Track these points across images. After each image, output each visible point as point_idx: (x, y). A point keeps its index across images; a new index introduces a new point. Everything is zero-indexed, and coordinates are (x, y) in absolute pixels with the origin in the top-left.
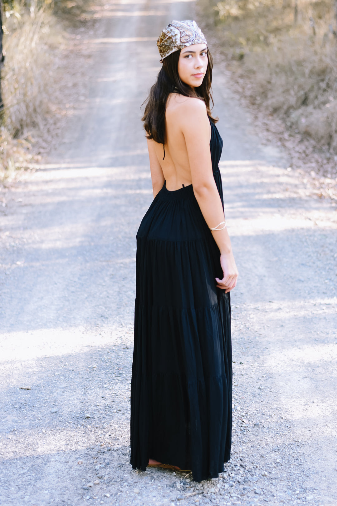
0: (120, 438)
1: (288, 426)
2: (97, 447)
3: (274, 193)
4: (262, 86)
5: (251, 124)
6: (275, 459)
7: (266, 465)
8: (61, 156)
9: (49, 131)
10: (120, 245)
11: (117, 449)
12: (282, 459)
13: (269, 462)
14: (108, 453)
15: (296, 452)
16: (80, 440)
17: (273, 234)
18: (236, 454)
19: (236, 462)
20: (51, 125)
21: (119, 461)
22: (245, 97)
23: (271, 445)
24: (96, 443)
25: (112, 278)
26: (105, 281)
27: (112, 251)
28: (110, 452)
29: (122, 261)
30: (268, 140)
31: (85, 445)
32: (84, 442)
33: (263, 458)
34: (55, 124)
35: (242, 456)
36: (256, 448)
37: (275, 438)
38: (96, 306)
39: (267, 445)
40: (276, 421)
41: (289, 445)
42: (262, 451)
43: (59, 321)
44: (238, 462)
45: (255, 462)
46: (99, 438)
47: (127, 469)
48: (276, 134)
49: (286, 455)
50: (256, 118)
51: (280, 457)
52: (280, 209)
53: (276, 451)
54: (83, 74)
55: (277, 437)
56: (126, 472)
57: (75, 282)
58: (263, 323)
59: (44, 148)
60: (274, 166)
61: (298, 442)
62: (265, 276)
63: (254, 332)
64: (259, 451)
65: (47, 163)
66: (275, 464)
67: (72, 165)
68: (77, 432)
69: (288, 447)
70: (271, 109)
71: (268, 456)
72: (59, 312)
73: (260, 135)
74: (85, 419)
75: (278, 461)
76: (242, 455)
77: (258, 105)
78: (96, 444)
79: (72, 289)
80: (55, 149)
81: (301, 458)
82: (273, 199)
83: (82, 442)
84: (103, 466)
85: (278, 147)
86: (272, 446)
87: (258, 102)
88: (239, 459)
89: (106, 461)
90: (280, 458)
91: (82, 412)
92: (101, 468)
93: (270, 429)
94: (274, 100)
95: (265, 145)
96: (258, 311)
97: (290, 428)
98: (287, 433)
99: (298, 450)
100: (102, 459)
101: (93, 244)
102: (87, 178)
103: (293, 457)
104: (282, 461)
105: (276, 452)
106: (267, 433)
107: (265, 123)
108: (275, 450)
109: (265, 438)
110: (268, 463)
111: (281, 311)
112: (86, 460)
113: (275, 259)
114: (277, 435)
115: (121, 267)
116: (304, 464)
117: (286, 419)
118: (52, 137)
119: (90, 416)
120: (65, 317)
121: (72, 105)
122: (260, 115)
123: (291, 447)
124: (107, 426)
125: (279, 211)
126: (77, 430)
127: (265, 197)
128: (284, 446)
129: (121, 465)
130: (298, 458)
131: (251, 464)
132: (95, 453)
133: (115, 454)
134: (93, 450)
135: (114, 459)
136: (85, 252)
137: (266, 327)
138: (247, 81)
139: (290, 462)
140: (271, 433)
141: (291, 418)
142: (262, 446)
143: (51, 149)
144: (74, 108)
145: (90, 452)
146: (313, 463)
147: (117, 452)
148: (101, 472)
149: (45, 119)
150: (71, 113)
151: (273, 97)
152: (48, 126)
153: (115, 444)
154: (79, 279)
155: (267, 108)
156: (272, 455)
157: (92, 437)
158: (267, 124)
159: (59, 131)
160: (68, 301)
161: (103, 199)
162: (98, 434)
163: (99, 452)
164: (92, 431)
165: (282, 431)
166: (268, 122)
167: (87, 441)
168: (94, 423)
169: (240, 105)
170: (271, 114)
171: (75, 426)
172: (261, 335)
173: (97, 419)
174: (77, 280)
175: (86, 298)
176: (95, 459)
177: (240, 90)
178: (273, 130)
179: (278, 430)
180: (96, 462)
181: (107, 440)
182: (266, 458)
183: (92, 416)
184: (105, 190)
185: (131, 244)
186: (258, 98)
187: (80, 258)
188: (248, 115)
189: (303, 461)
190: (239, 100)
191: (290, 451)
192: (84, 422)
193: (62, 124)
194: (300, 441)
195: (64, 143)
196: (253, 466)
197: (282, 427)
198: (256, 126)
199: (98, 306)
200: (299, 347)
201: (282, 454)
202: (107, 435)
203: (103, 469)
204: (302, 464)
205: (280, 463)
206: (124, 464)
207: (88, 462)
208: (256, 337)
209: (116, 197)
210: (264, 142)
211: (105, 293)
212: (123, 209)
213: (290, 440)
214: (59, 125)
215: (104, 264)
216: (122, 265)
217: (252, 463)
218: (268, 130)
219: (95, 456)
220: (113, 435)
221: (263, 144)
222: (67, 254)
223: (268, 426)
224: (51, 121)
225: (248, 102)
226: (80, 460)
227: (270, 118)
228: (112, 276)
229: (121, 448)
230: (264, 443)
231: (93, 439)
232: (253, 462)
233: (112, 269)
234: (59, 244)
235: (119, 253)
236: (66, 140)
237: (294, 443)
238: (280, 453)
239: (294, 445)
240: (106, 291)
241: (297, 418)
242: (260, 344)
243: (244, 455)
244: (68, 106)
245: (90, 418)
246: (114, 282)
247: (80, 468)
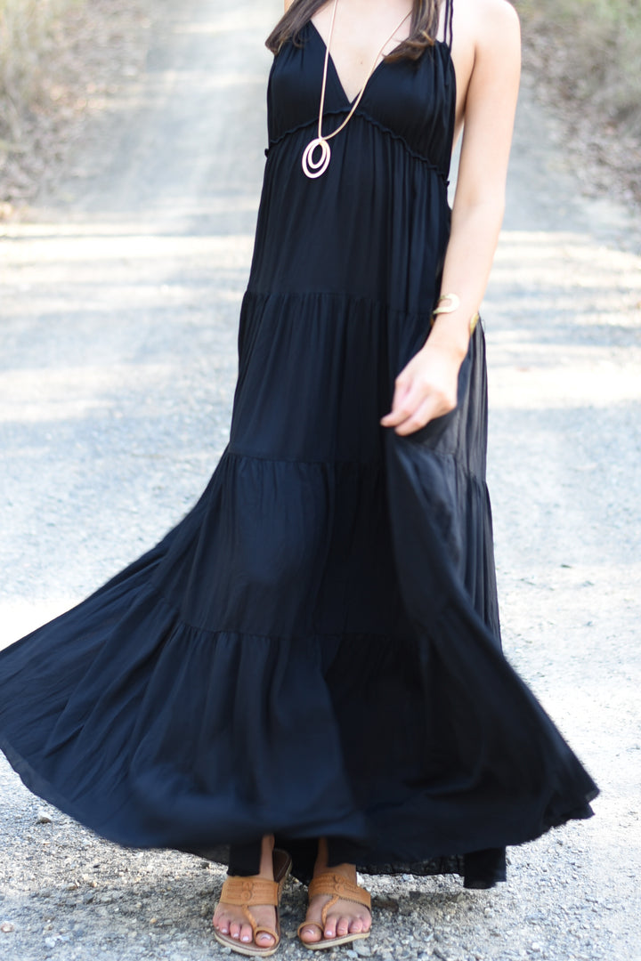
0: (121, 873)
1: (574, 864)
2: (58, 894)
3: (606, 311)
4: (593, 52)
5: (558, 147)
6: (530, 941)
7: (503, 955)
8: (62, 205)
9: (38, 146)
10: (188, 420)
11: (110, 899)
12: (547, 943)
13: (513, 948)
14: (84, 909)
15: (587, 926)
16: (15, 874)
17: (591, 408)
18: (425, 924)
19: (422, 945)
20: (45, 133)
21: (110, 929)
22: (549, 81)
23: (523, 907)
24: (57, 883)
25: (156, 496)
26: (137, 503)
27: (167, 434)
28: (91, 907)
29: (189, 457)
30: (600, 186)
31: (26, 888)
32: (26, 879)
33: (498, 938)
34: (55, 130)
35: (440, 931)
36: (481, 914)
37: (537, 890)
38: (105, 560)
39: (513, 906)
40: (544, 850)
41: (570, 908)
42: (497, 921)
43: (6, 591)
44: (429, 944)
45: (475, 948)
46: (66, 872)
47: (129, 949)
48: (622, 172)
49: (561, 934)
50: (573, 131)
51: (543, 938)
52: (616, 350)
53: (535, 922)
54: (138, 14)
55: (542, 889)
56: (124, 955)
57: (60, 501)
58: (539, 617)
59: (21, 187)
60: (610, 248)
61: (597, 902)
62: (557, 506)
63: (512, 636)
64: (487, 921)
65: (25, 221)
66: (528, 953)
67: (88, 229)
68: (10, 854)
69: (567, 914)
70: (612, 110)
71: (510, 932)
72: (8, 570)
73: (582, 173)
74: (38, 823)
75: (535, 946)
76: (440, 928)
77: (581, 100)
78: (57, 885)
79: (52, 518)
80: (51, 191)
81: (600, 943)
82: (600, 327)
83: (21, 879)
84: (67, 938)
85: (624, 203)
86: (527, 909)
87: (580, 93)
88: (431, 938)
89: (77, 927)
90: (542, 940)
91: (31, 808)
92: (59, 943)
93: (524, 869)
94: (621, 88)
95: (593, 197)
96: (530, 586)
97: (579, 867)
98: (569, 881)
99: (594, 922)
100: (67, 922)
101: (118, 415)
102: (124, 262)
103: (579, 938)
104: (548, 948)
105: (534, 924)
106: (516, 878)
107: (595, 144)
108: (533, 919)
109: (510, 889)
110: (508, 951)
111: (590, 589)
112: (23, 923)
113: (591, 466)
114: (543, 883)
115: (185, 470)
116: (606, 957)
117: (570, 845)
118: (46, 162)
119: (50, 818)
120: (21, 582)
121: (102, 86)
122: (585, 125)
123: (575, 914)
124: (91, 844)
125: (613, 355)
126: (12, 849)
127: (581, 320)
128: (558, 911)
129: (115, 939)
130: (592, 942)
131: (463, 951)
132: (50, 906)
133: (103, 911)
134: (47, 899)
135: (97, 925)
136: (95, 434)
137: (545, 624)
138: (557, 42)
139: (570, 949)
140: (526, 879)
141: (584, 845)
142: (498, 907)
143: (39, 191)
144: (108, 95)
145: (38, 904)
146: (631, 957)
147: (110, 906)
148: (59, 953)
149: (31, 118)
150: (98, 105)
151: (618, 79)
152: (37, 135)
153: (106, 888)
154: (72, 495)
155: (602, 108)
156: (523, 932)
157: (48, 868)
158: (598, 148)
159: (65, 150)
160: (36, 544)
161: (159, 310)
162: (66, 861)
163: (60, 905)
164: (50, 854)
165: (558, 874)
166: (603, 143)
167: (33, 877)
168: (60, 835)
169: (535, 99)
170: (613, 123)
171: (7, 839)
172: (531, 642)
173: (70, 826)
174: (65, 497)
175: (84, 540)
176: (49, 921)
177: (538, 63)
178: (615, 162)
179: (545, 871)
180: (50, 929)
181: (86, 877)
182: (506, 937)
183: (55, 819)
184: (166, 290)
185: (218, 419)
186: (583, 84)
187: (82, 448)
188: (553, 124)
189: (603, 950)
190: (533, 87)
191: (571, 924)
192: (34, 832)
193: (76, 131)
194: (600, 900)
195: (76, 178)
196: (467, 957)
197: (558, 866)
198: (572, 151)
199: (112, 559)
200: (627, 676)
201: (550, 931)
202: (89, 866)
203: (64, 947)
204: (599, 956)
205: (541, 951)
206: (123, 936)
207: (29, 928)
208: (515, 648)
209: (191, 308)
210: (590, 189)
211: (134, 530)
212: (208, 336)
213: (576, 899)
214: (64, 133)
215: (142, 462)
216: (188, 467)
217: (465, 948)
218: (601, 162)
219: (47, 914)
220: (105, 866)
221: (584, 195)
222: (49, 437)
223: (520, 862)
224: (45, 123)
225: (555, 91)
226: (7, 922)
227: (610, 131)
228: (157, 492)
229: (121, 898)
230: (505, 902)
231: (49, 872)
232: (469, 946)
233: (160, 475)
234: (32, 414)
235: (184, 437)
236: (81, 171)
237: (586, 904)
238: (544, 927)
239: (584, 911)
240: (138, 525)
241: (601, 846)
242: (525, 666)
243: (447, 930)
244: (91, 88)
245: (50, 821)
246: (161, 505)
247: (6, 942)
